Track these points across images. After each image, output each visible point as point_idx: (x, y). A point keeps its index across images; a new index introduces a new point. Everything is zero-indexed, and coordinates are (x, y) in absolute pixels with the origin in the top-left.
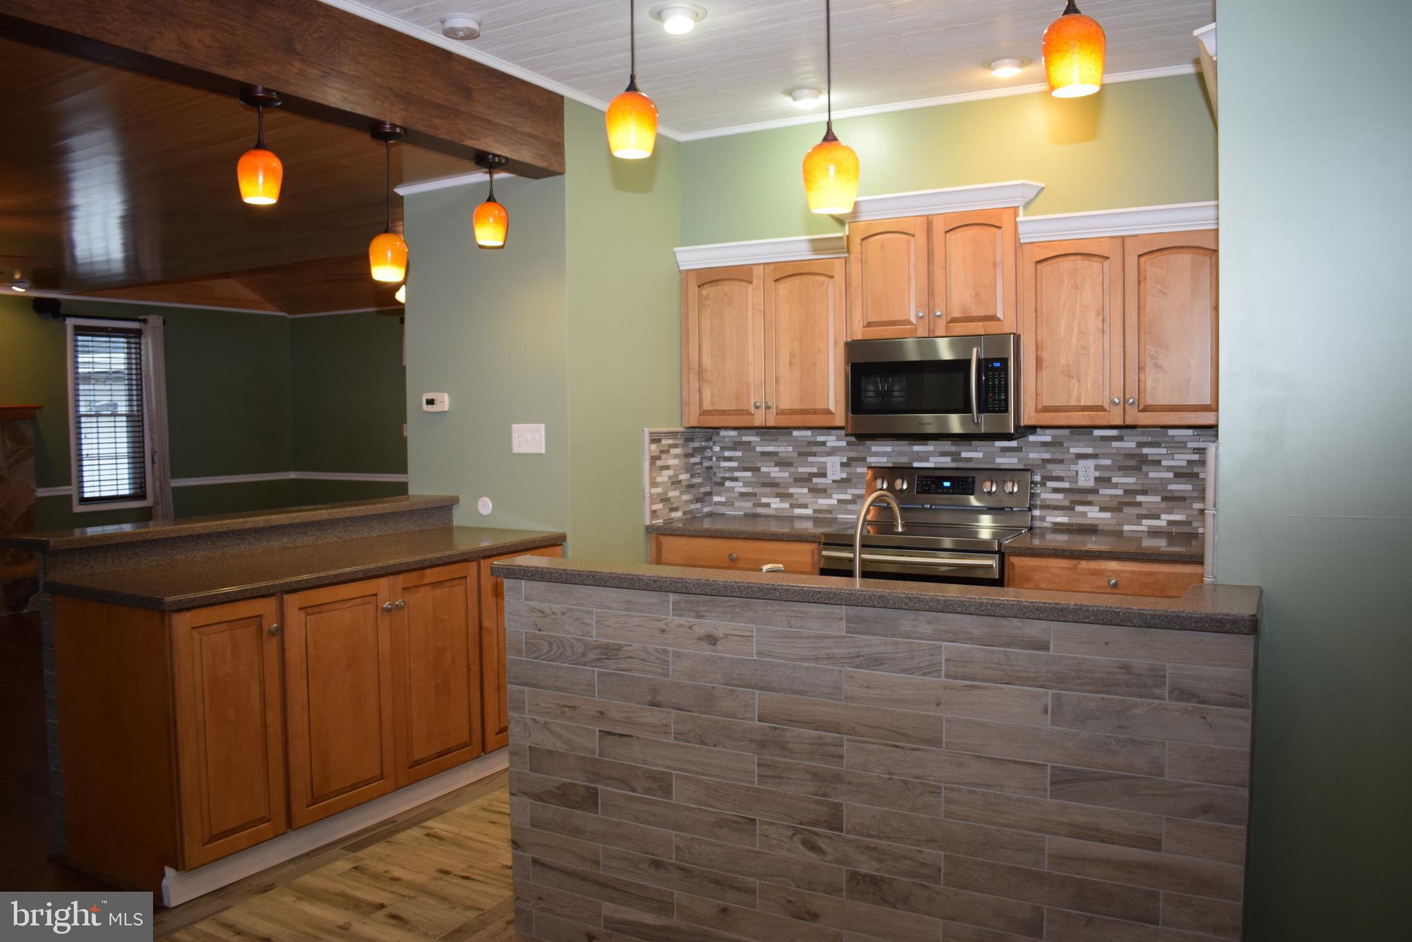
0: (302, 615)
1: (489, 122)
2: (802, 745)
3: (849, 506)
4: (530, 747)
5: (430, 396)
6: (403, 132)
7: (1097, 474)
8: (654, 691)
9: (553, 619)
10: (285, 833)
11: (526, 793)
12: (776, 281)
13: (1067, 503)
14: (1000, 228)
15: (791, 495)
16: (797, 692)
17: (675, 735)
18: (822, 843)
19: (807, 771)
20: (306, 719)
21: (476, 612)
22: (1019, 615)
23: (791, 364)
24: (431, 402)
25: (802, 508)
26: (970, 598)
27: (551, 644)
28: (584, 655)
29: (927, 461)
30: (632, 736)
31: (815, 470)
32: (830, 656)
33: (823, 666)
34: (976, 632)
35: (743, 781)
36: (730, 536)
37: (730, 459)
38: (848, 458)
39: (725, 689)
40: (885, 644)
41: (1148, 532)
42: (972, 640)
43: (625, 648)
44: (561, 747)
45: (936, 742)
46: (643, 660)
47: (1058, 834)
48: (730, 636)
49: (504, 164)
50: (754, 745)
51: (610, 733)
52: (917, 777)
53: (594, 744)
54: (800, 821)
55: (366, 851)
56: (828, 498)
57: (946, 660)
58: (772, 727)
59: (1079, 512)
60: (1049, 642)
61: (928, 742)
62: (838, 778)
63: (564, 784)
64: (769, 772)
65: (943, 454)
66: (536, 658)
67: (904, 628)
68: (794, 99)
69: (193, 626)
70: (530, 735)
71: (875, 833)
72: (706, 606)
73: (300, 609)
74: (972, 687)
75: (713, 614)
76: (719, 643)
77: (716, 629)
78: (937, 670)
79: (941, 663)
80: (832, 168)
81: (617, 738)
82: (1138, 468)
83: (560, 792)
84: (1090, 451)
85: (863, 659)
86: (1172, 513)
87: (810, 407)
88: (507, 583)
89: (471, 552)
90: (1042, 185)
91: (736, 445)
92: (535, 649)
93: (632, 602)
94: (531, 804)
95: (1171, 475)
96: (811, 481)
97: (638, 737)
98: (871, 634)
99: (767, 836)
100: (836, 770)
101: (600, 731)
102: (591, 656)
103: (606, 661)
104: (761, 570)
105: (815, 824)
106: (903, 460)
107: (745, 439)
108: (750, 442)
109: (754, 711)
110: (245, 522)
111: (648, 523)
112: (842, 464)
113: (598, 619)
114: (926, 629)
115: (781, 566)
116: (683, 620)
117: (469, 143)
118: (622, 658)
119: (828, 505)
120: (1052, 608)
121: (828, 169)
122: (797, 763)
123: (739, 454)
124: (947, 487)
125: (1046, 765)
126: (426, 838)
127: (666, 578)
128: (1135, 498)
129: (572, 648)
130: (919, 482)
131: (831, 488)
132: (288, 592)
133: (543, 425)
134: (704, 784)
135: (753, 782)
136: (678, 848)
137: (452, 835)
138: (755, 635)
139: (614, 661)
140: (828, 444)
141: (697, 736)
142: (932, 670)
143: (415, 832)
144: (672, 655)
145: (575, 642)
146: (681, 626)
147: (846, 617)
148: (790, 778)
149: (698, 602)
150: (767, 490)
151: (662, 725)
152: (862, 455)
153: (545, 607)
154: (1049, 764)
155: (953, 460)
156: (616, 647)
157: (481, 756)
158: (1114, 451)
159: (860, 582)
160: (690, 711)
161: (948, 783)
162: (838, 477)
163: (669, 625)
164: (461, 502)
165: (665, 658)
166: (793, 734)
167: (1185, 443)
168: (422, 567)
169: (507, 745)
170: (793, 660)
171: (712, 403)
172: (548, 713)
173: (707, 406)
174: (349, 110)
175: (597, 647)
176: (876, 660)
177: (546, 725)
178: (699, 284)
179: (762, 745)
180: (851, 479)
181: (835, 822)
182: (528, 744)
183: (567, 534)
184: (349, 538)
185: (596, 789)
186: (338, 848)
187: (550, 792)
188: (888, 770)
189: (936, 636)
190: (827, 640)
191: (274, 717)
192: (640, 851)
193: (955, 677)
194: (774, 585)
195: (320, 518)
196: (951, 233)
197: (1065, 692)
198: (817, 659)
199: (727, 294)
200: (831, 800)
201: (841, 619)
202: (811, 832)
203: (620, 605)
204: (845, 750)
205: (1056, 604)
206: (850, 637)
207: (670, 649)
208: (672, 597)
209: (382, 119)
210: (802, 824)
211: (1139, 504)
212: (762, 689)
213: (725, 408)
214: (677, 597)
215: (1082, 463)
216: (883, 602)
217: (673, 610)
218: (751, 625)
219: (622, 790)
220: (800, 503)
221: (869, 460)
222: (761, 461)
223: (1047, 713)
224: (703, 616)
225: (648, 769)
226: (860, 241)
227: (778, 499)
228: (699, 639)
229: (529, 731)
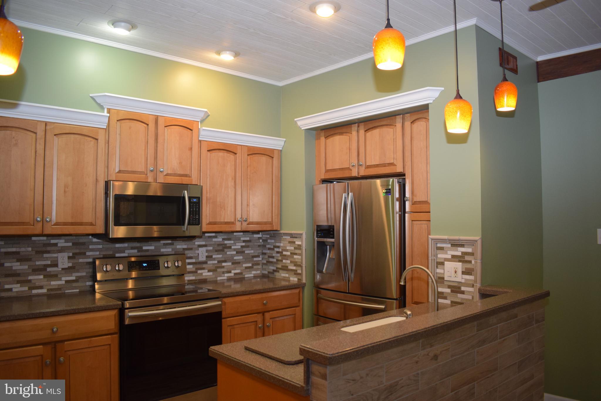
3: (73, 284)
7: (207, 254)
9: (361, 382)
12: (55, 135)
13: (194, 270)
14: (192, 130)
15: (29, 281)
23: (65, 192)
25: (38, 289)
29: (124, 252)
31: (49, 262)
33: (471, 351)
34: (505, 317)
38: (73, 254)
39: (440, 383)
40: (486, 332)
41: (227, 279)
42: (504, 321)
46: (408, 385)
47: (519, 387)
48: (442, 352)
52: (493, 388)
56: (58, 280)
58: (455, 393)
59: (199, 274)
65: (132, 248)
72: (434, 339)
74: (504, 340)
75: (437, 343)
76: (438, 358)
77: (437, 350)
78: (498, 337)
79: (498, 334)
82: (222, 250)
84: (204, 243)
85: (480, 342)
86: (235, 270)
87: (79, 221)
90: (210, 113)
93: (404, 351)
95: (235, 253)
96: (46, 270)
98: (483, 330)
109: (450, 388)
112: (69, 258)
113: (387, 370)
114: (495, 321)
116: (425, 352)
118: (398, 390)
119: (58, 285)
124: (146, 267)
128: (222, 264)
130: (129, 265)
131: (61, 274)
140: (59, 245)
142: (496, 337)
144: (421, 375)
146: (424, 355)
147: (477, 325)
150: (10, 279)
152: (82, 251)
153: (357, 376)
154: (517, 361)
155: (138, 251)
158: (213, 243)
162: (66, 266)
163: (419, 357)
165: (418, 378)
166: (461, 392)
167: (240, 238)
170: (462, 354)
175: (386, 389)
176: (484, 340)
180: (75, 267)
188: (486, 390)
190: (471, 339)
193: (501, 338)
196: (167, 127)
197: (520, 331)
198: (468, 349)
199: (14, 138)
203: (398, 355)
204: (476, 389)
206: (478, 333)
207: (420, 372)
211: (223, 267)
212: (453, 374)
214: (424, 340)
215: (200, 249)
217: (422, 347)
220: (37, 285)
221: (88, 254)
222: (5, 259)
223: (517, 341)
224: (433, 345)
226: (116, 121)
227: (19, 285)
228: (431, 359)
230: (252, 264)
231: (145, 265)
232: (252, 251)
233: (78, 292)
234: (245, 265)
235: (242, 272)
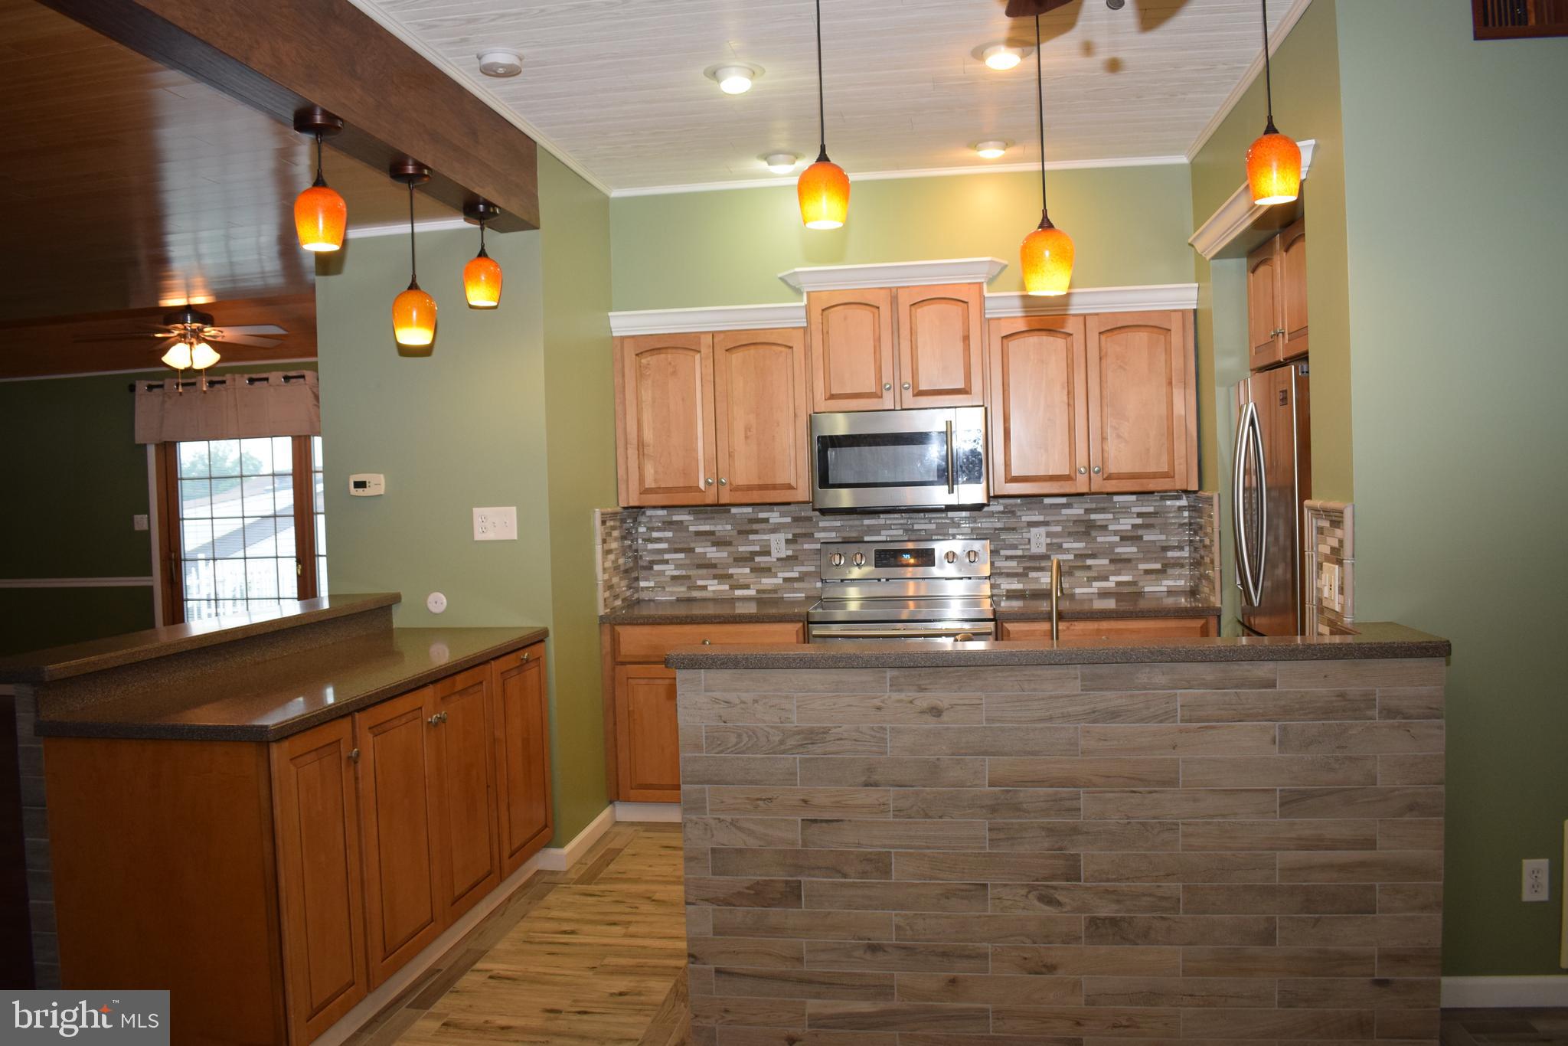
0: (371, 736)
2: (1037, 804)
3: (795, 584)
4: (713, 850)
5: (360, 478)
7: (1049, 541)
8: (870, 770)
9: (743, 709)
10: (365, 995)
11: (707, 900)
12: (727, 350)
13: (1021, 570)
14: (966, 303)
15: (731, 576)
16: (1030, 753)
17: (896, 813)
18: (1060, 896)
19: (1043, 828)
23: (747, 437)
24: (360, 485)
25: (743, 589)
27: (739, 736)
28: (782, 742)
29: (881, 534)
30: (842, 821)
31: (757, 548)
32: (1065, 715)
33: (1058, 725)
34: (1209, 678)
35: (974, 848)
37: (659, 540)
38: (793, 535)
39: (952, 759)
40: (1121, 697)
41: (1098, 593)
42: (1205, 685)
43: (834, 731)
44: (753, 843)
46: (855, 740)
47: (1288, 849)
48: (957, 706)
50: (984, 811)
51: (815, 821)
52: (1154, 818)
53: (796, 835)
54: (1035, 879)
56: (772, 577)
57: (1181, 706)
58: (1004, 790)
59: (1032, 578)
60: (1276, 680)
61: (1165, 783)
62: (1075, 830)
63: (758, 883)
64: (1001, 835)
65: (894, 527)
66: (721, 752)
67: (1140, 681)
68: (769, 164)
69: (291, 757)
70: (713, 836)
71: (1114, 877)
72: (929, 679)
73: (369, 729)
74: (1206, 727)
75: (936, 686)
76: (944, 714)
77: (939, 700)
78: (1173, 716)
79: (1176, 709)
80: (1048, 254)
81: (824, 825)
82: (1087, 533)
83: (752, 892)
84: (1041, 518)
85: (1099, 714)
86: (1119, 574)
87: (769, 482)
88: (685, 675)
90: (1006, 262)
91: (668, 525)
92: (719, 742)
93: (841, 682)
94: (714, 910)
96: (753, 560)
97: (850, 821)
98: (1107, 689)
99: (999, 899)
100: (1074, 823)
102: (791, 742)
103: (810, 746)
105: (1053, 878)
106: (853, 534)
107: (675, 518)
108: (681, 522)
109: (985, 777)
111: (602, 611)
112: (788, 541)
113: (799, 704)
114: (1160, 679)
116: (903, 696)
118: (829, 741)
119: (773, 584)
121: (1044, 254)
122: (1032, 822)
123: (669, 534)
124: (907, 560)
125: (1276, 790)
126: (494, 981)
128: (1085, 562)
129: (767, 736)
130: (877, 556)
131: (776, 567)
132: (360, 710)
133: (515, 508)
134: (929, 857)
135: (982, 848)
136: (898, 927)
138: (984, 702)
139: (820, 745)
140: (771, 521)
141: (919, 810)
142: (1168, 716)
143: (474, 977)
144: (890, 732)
145: (771, 731)
146: (899, 701)
147: (1081, 676)
148: (1025, 838)
149: (920, 675)
150: (704, 572)
151: (880, 805)
152: (808, 531)
153: (733, 697)
154: (1278, 788)
155: (906, 533)
156: (822, 730)
158: (1065, 518)
160: (912, 786)
161: (1186, 818)
162: (783, 556)
163: (886, 702)
164: (403, 600)
165: (882, 736)
166: (1025, 794)
167: (1129, 507)
170: (1027, 722)
171: (656, 481)
172: (734, 809)
173: (649, 483)
175: (799, 733)
176: (1112, 713)
177: (733, 823)
178: (637, 352)
179: (993, 809)
180: (797, 556)
181: (1072, 873)
182: (709, 846)
183: (549, 627)
185: (799, 882)
187: (739, 893)
188: (1126, 815)
189: (1170, 685)
190: (1061, 700)
192: (854, 939)
193: (1190, 721)
196: (916, 306)
197: (1292, 723)
198: (1051, 719)
199: (670, 364)
200: (1068, 852)
201: (1076, 678)
202: (1047, 886)
203: (827, 686)
204: (1082, 803)
206: (1086, 694)
207: (888, 726)
208: (890, 673)
210: (1037, 880)
211: (1089, 567)
212: (993, 754)
213: (670, 485)
214: (895, 672)
215: (1034, 530)
217: (890, 685)
218: (980, 693)
219: (831, 878)
220: (742, 584)
221: (817, 535)
222: (695, 542)
223: (1275, 743)
224: (926, 689)
225: (863, 852)
226: (820, 312)
227: (716, 581)
228: (921, 712)
229: (711, 831)
230: (1162, 564)
231: (907, 556)
232: (1163, 537)
233: (804, 598)
234: (1142, 566)
235: (1135, 580)
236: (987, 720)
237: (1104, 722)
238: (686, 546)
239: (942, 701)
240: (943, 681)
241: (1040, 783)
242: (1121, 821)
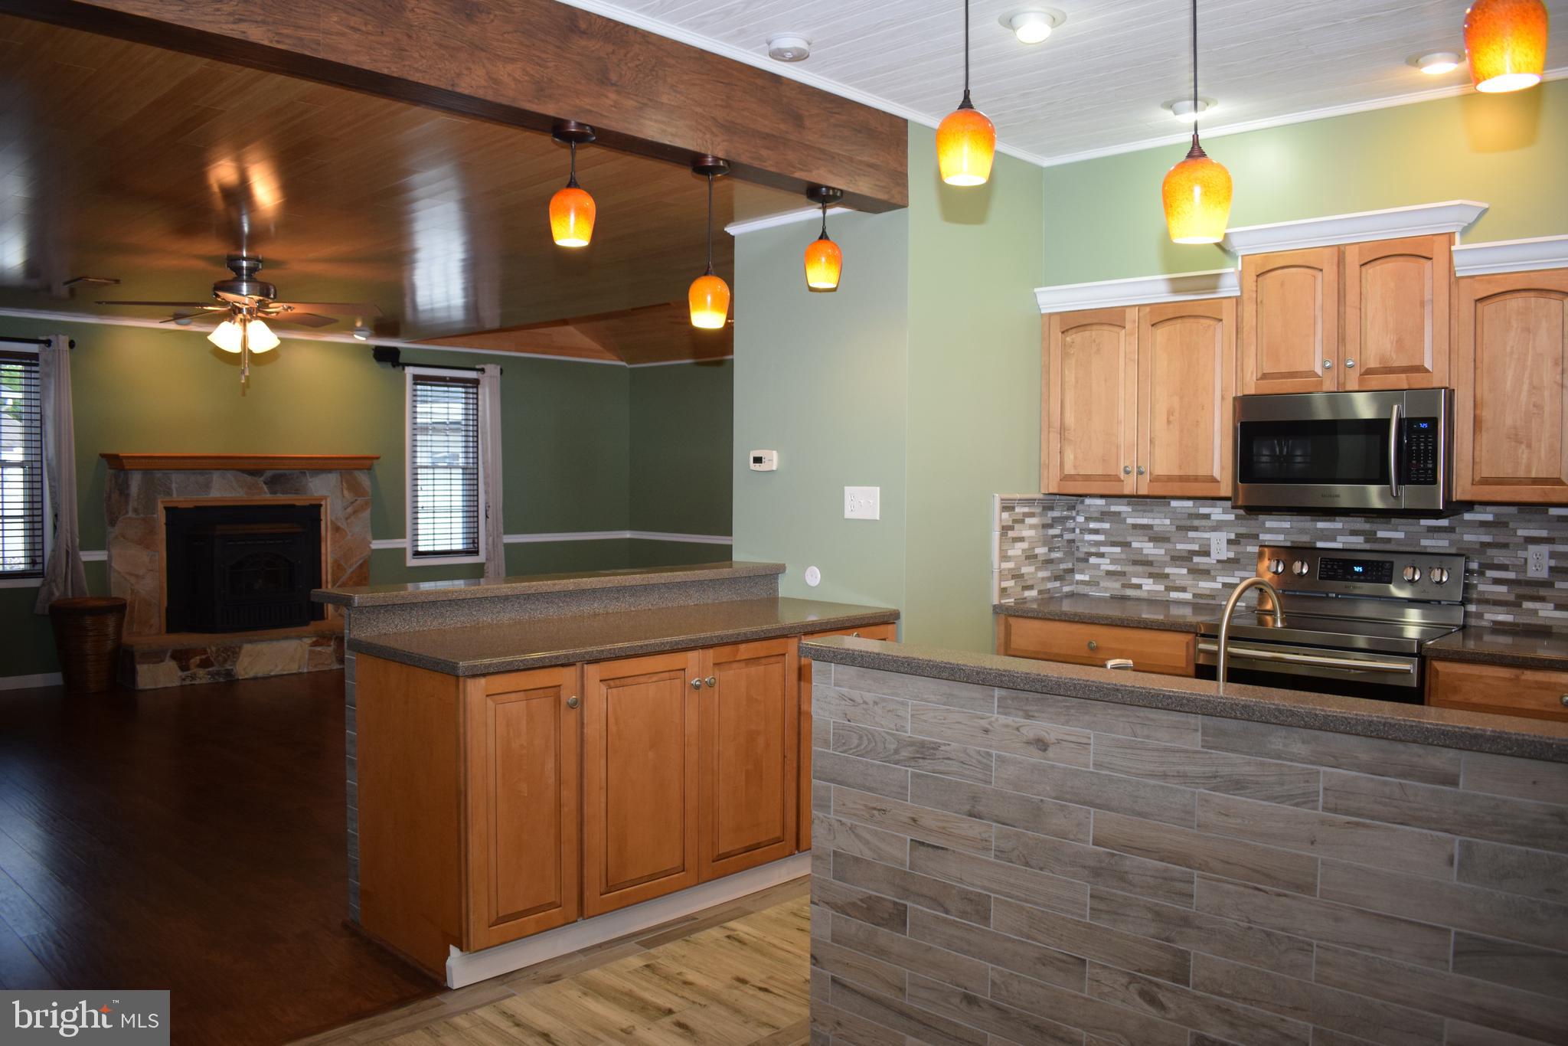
0: (603, 688)
1: (821, 151)
2: (1143, 878)
4: (834, 852)
5: (758, 454)
6: (726, 166)
7: (1553, 563)
8: (974, 798)
9: (864, 709)
10: (576, 921)
11: (827, 903)
12: (1153, 325)
13: (1511, 598)
14: (1431, 259)
15: (1167, 576)
16: (1140, 814)
17: (998, 854)
18: (1164, 997)
19: (1149, 909)
20: (603, 799)
21: (795, 694)
22: (1418, 740)
23: (1169, 422)
24: (758, 460)
25: (1179, 591)
26: (1356, 715)
27: (861, 737)
28: (896, 751)
29: (1334, 540)
30: (947, 849)
31: (1196, 547)
32: (1181, 774)
33: (1174, 786)
34: (1364, 757)
35: (1073, 914)
36: (1090, 621)
37: (1096, 532)
38: (1236, 534)
39: (1056, 803)
40: (1249, 764)
42: (1359, 767)
43: (943, 748)
44: (868, 855)
45: (1308, 888)
46: (963, 762)
47: (1462, 1018)
48: (1064, 743)
49: (838, 198)
50: (1087, 872)
51: (922, 844)
52: (1283, 930)
53: (903, 854)
54: (1137, 968)
55: (661, 948)
56: (1211, 581)
57: (1325, 789)
58: (1108, 853)
59: (1528, 610)
60: (1458, 776)
61: (1299, 887)
62: (1185, 921)
63: (870, 897)
64: (1102, 906)
65: (1354, 533)
66: (844, 752)
67: (1273, 747)
68: (1176, 114)
69: (488, 693)
70: (835, 838)
71: (1228, 992)
72: (1037, 706)
73: (601, 681)
74: (1357, 824)
75: (1043, 715)
76: (1050, 749)
77: (1047, 732)
78: (1312, 801)
79: (1318, 792)
80: (1197, 190)
81: (930, 850)
83: (865, 906)
84: (1544, 533)
85: (1222, 780)
87: (1191, 473)
88: (816, 665)
89: (791, 627)
90: (1486, 206)
91: (1104, 516)
92: (843, 741)
93: (952, 695)
94: (832, 915)
96: (1191, 560)
97: (954, 851)
98: (1232, 751)
99: (1098, 981)
100: (1184, 911)
101: (912, 840)
102: (905, 753)
103: (921, 760)
104: (1104, 666)
105: (1155, 973)
106: (1305, 539)
107: (1114, 508)
108: (1119, 513)
109: (1089, 832)
110: (555, 585)
111: (996, 602)
112: (1230, 542)
113: (915, 712)
114: (1299, 748)
115: (1130, 662)
116: (1009, 720)
117: (798, 175)
118: (939, 759)
119: (1211, 589)
120: (1463, 733)
121: (1192, 191)
122: (1137, 899)
123: (1106, 526)
124: (1358, 573)
125: (1449, 930)
126: (726, 940)
127: (990, 669)
129: (884, 744)
130: (1323, 566)
131: (1215, 570)
132: (589, 662)
133: (878, 488)
134: (1028, 912)
135: (1084, 917)
136: (994, 984)
137: (755, 940)
138: (1092, 741)
139: (929, 761)
140: (1213, 517)
141: (1021, 855)
142: (1307, 799)
143: (716, 933)
144: (996, 760)
145: (888, 737)
146: (1007, 726)
147: (1203, 728)
148: (1129, 916)
149: (1027, 699)
150: (1139, 569)
151: (982, 840)
152: (1254, 532)
153: (856, 694)
154: (1453, 930)
155: (1367, 541)
156: (933, 745)
157: (794, 854)
159: (1225, 686)
160: (1014, 827)
161: (1322, 940)
162: (1225, 558)
163: (993, 724)
164: (787, 572)
165: (988, 762)
166: (1132, 862)
168: (736, 642)
169: (810, 849)
170: (1137, 775)
171: (1075, 467)
172: (855, 815)
173: (1069, 470)
174: (668, 143)
175: (912, 744)
176: (1237, 782)
177: (852, 828)
178: (1063, 330)
179: (1096, 873)
180: (1239, 559)
181: (1180, 973)
182: (832, 849)
183: (900, 610)
184: (664, 606)
185: (905, 906)
186: (633, 942)
187: (854, 904)
188: (1247, 918)
189: (1313, 758)
190: (1177, 755)
191: (569, 795)
192: (951, 983)
193: (1335, 811)
194: (1116, 685)
195: (634, 583)
196: (1368, 266)
197: (1478, 840)
198: (1165, 776)
199: (1095, 341)
200: (1175, 946)
201: (1197, 730)
202: (1150, 982)
203: (939, 697)
204: (1195, 888)
205: (1468, 728)
206: (1207, 753)
207: (994, 752)
208: (997, 692)
209: (703, 152)
210: (1140, 971)
212: (1099, 807)
213: (1089, 472)
214: (1004, 692)
215: (1532, 548)
216: (1246, 713)
217: (998, 706)
218: (1088, 731)
219: (934, 910)
220: (1178, 585)
221: (1262, 537)
222: (1132, 535)
223: (1451, 863)
224: (1033, 717)
225: (964, 889)
226: (1255, 278)
227: (1152, 580)
228: (1028, 743)
229: (834, 833)
231: (1358, 569)
233: (1244, 609)
236: (1095, 765)
237: (1226, 791)
238: (1121, 539)
239: (1049, 734)
240: (1050, 710)
241: (1146, 852)
242: (1241, 923)
